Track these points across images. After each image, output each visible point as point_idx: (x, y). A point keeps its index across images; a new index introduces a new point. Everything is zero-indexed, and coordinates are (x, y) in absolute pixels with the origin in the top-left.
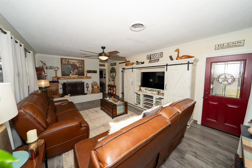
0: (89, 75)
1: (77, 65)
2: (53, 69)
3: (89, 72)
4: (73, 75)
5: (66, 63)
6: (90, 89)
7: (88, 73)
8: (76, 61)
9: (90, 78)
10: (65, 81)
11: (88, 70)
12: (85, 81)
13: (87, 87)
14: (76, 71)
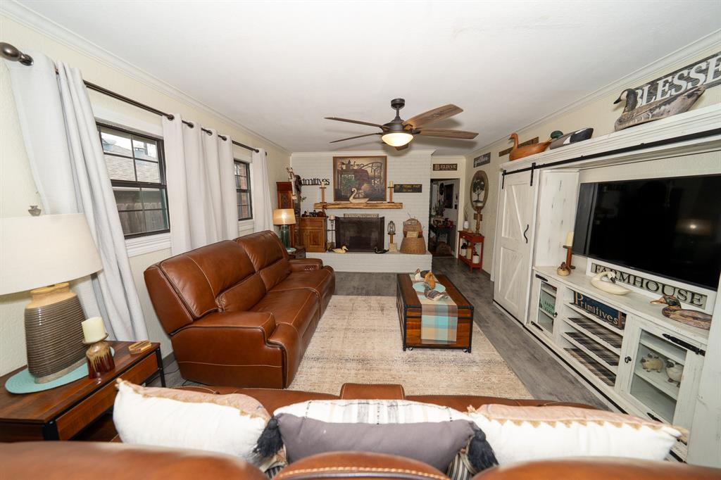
0: (398, 197)
1: (369, 170)
2: (318, 184)
3: (400, 189)
4: (359, 198)
5: (344, 167)
6: (398, 238)
7: (395, 192)
8: (365, 162)
9: (400, 206)
10: (340, 213)
11: (395, 185)
12: (389, 215)
13: (392, 234)
14: (365, 186)
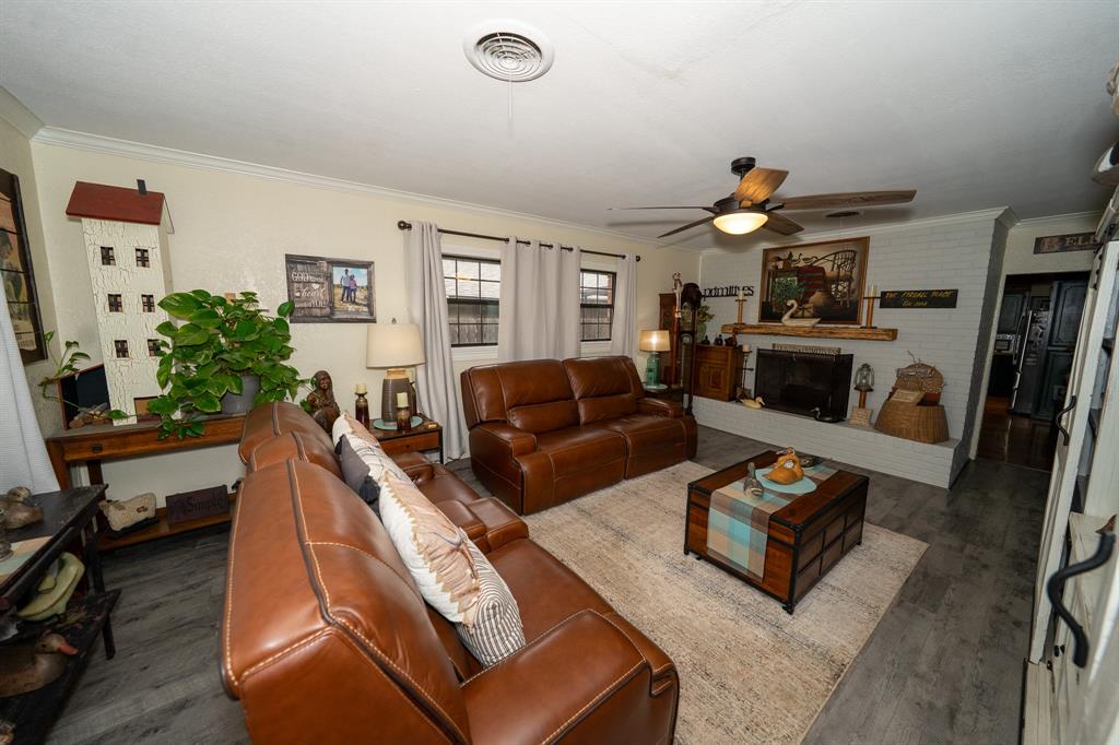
0: (885, 318)
1: (827, 267)
2: (735, 295)
3: (892, 300)
4: (803, 317)
5: (780, 265)
6: (876, 401)
7: (882, 306)
8: (819, 253)
9: (892, 334)
11: (884, 294)
12: (863, 352)
13: (866, 390)
14: (817, 297)
